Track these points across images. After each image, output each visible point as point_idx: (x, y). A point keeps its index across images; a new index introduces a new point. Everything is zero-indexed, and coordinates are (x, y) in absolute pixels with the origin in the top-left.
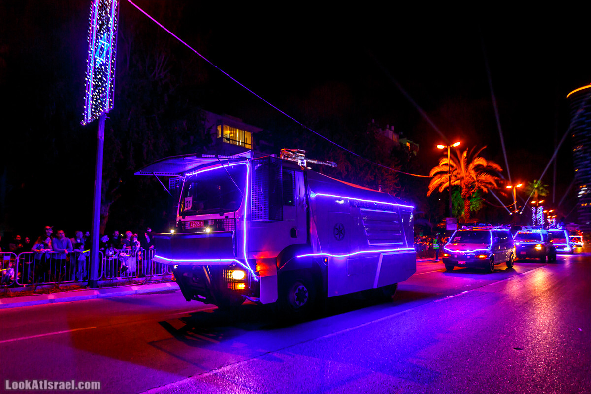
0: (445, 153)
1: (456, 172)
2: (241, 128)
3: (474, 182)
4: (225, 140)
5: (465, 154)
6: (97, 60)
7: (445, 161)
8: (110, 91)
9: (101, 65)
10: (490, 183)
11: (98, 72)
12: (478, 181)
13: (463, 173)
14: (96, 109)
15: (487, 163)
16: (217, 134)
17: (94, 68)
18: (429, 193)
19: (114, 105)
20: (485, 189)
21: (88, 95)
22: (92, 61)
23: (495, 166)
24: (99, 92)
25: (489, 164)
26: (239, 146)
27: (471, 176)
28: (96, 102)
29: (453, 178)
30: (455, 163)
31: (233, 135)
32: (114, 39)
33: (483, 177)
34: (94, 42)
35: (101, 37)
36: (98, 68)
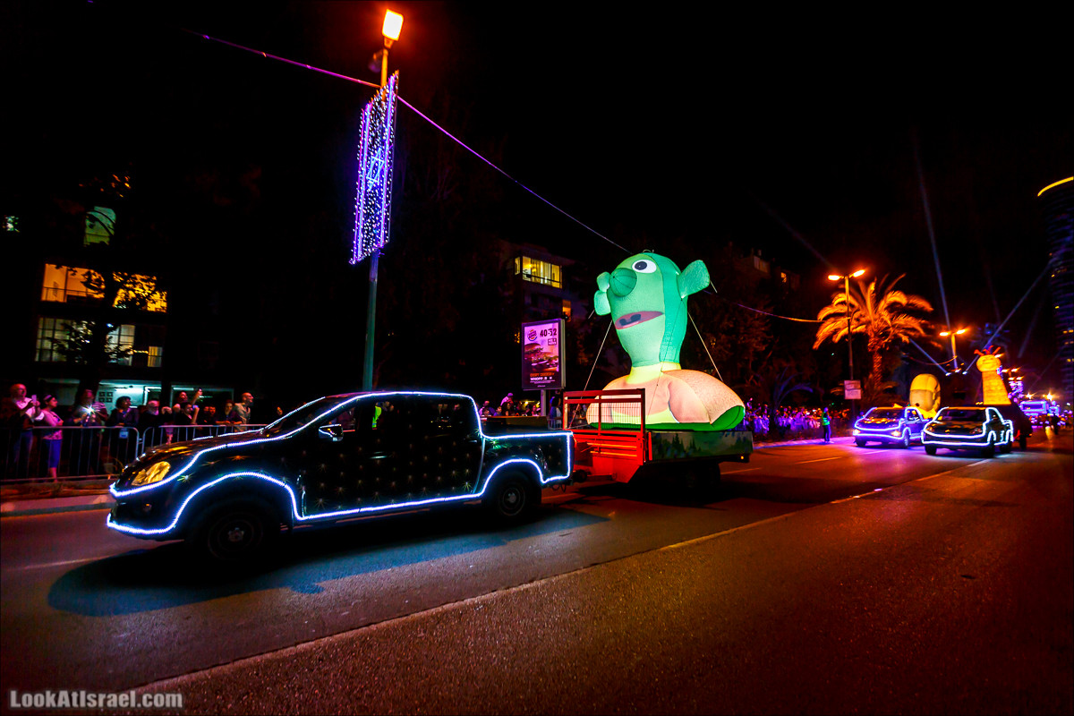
0: (842, 286)
1: (858, 313)
2: (546, 260)
3: (889, 327)
4: (525, 277)
5: (872, 287)
6: (370, 182)
7: (841, 297)
8: (386, 220)
9: (373, 188)
10: (913, 329)
11: (370, 196)
12: (893, 326)
13: (870, 315)
14: (367, 244)
15: (908, 299)
16: (515, 270)
17: (366, 193)
18: (816, 346)
19: (390, 238)
20: (905, 338)
21: (358, 226)
22: (363, 183)
23: (922, 303)
24: (371, 222)
25: (911, 301)
26: (544, 285)
27: (883, 319)
28: (367, 234)
29: (854, 322)
30: (857, 301)
31: (534, 270)
32: (389, 155)
33: (902, 320)
34: (365, 160)
35: (374, 153)
36: (370, 192)
